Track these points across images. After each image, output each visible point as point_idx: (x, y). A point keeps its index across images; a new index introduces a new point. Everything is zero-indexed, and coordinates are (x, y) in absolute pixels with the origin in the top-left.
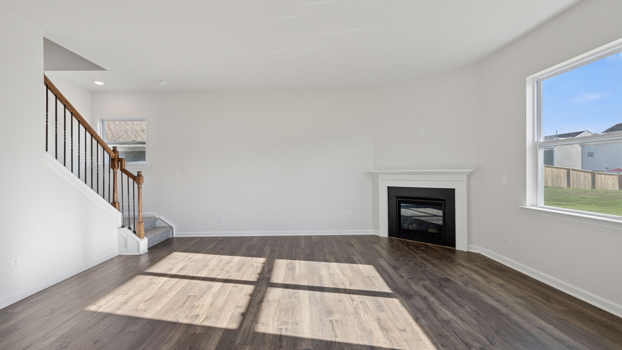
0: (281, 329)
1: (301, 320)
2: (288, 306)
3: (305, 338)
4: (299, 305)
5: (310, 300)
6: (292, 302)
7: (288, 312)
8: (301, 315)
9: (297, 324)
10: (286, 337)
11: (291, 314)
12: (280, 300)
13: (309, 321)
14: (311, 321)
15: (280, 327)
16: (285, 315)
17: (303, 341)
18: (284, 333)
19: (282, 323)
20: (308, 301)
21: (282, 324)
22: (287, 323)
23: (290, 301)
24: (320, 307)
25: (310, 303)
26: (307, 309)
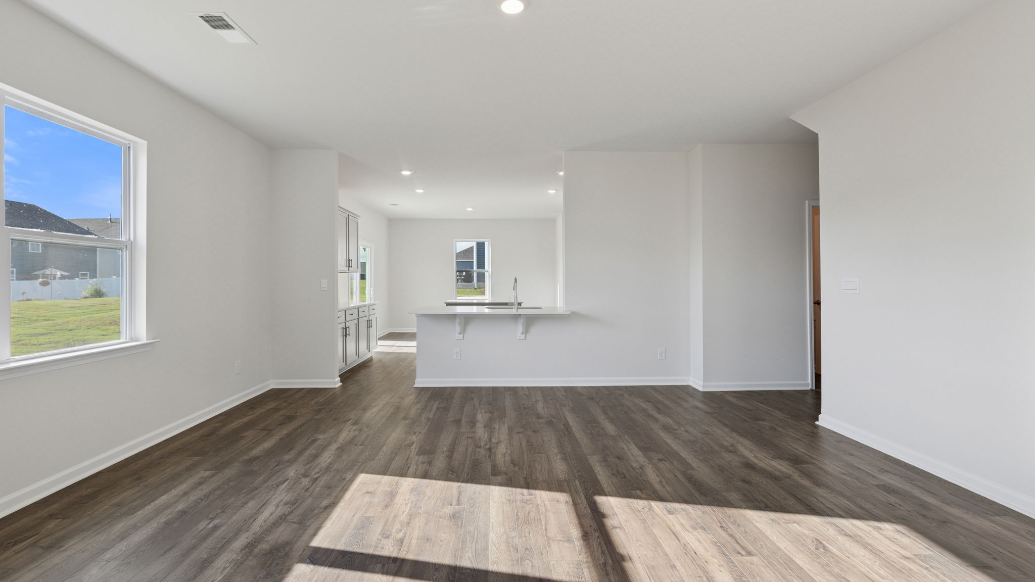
0: (530, 495)
1: (503, 505)
2: (527, 529)
3: (498, 485)
4: (507, 530)
5: (487, 541)
6: (521, 537)
7: (525, 517)
8: (503, 513)
9: (509, 500)
10: (521, 487)
11: (519, 514)
12: (548, 543)
13: (491, 504)
14: (489, 504)
15: (532, 497)
16: (529, 513)
17: (501, 483)
18: (525, 491)
19: (531, 502)
20: (490, 540)
21: (530, 500)
22: (522, 501)
23: (526, 540)
24: (470, 527)
25: (487, 535)
26: (492, 523)
